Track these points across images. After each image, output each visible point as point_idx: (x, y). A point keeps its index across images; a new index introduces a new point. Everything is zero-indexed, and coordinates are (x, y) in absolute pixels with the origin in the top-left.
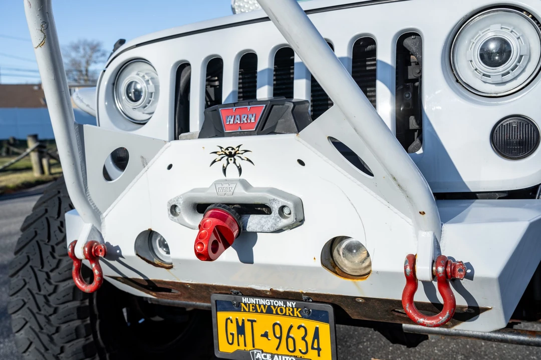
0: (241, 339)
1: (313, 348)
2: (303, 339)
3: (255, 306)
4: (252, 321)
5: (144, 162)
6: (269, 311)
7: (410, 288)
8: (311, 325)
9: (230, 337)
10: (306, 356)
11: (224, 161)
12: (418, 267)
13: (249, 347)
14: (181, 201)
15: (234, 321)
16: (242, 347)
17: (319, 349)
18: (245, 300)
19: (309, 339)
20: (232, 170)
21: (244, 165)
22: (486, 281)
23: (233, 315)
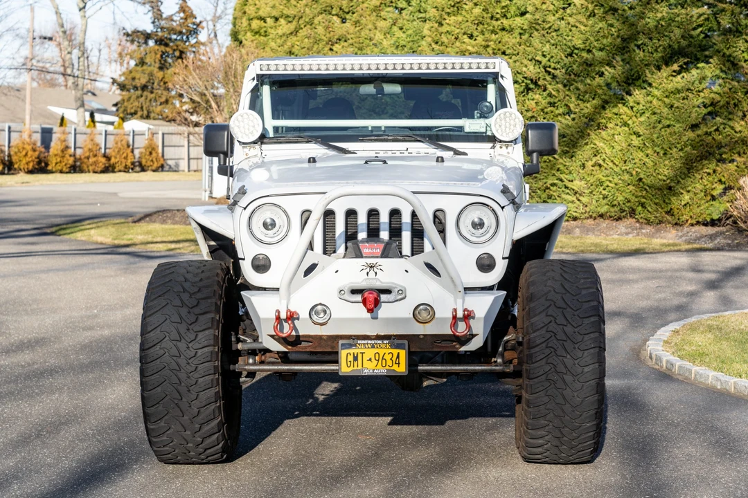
0: (356, 363)
1: (396, 363)
2: (391, 359)
3: (364, 344)
4: (362, 353)
5: (323, 268)
6: (373, 347)
7: (454, 321)
8: (395, 352)
9: (349, 363)
10: (392, 368)
11: (368, 270)
12: (458, 312)
13: (360, 367)
14: (346, 288)
15: (352, 354)
16: (356, 368)
17: (399, 363)
18: (360, 342)
19: (394, 359)
20: (372, 274)
21: (378, 271)
22: (479, 318)
23: (351, 351)
